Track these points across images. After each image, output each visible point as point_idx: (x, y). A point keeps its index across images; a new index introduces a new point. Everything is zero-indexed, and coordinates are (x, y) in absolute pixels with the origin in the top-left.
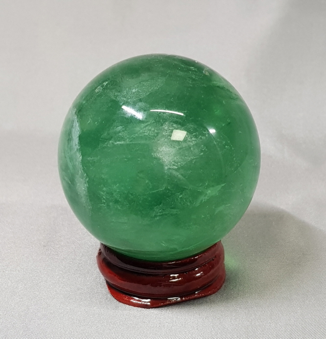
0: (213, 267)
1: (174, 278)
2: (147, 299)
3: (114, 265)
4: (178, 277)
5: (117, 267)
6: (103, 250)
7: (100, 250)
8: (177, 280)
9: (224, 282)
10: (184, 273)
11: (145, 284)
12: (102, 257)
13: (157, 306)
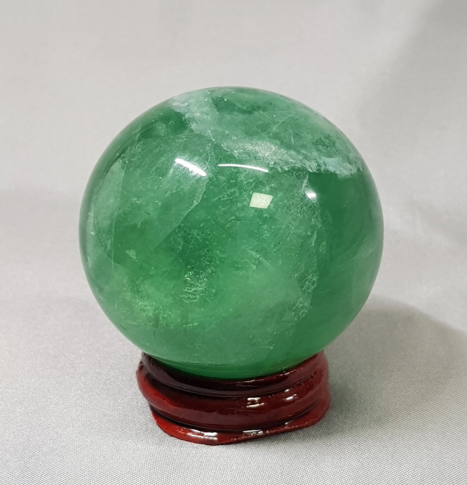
0: (312, 387)
1: (253, 402)
2: (212, 431)
3: (163, 384)
4: (260, 402)
5: (167, 386)
6: (145, 363)
7: (141, 363)
8: (258, 405)
9: (327, 409)
10: (268, 395)
11: (210, 411)
12: (144, 372)
13: (228, 441)
